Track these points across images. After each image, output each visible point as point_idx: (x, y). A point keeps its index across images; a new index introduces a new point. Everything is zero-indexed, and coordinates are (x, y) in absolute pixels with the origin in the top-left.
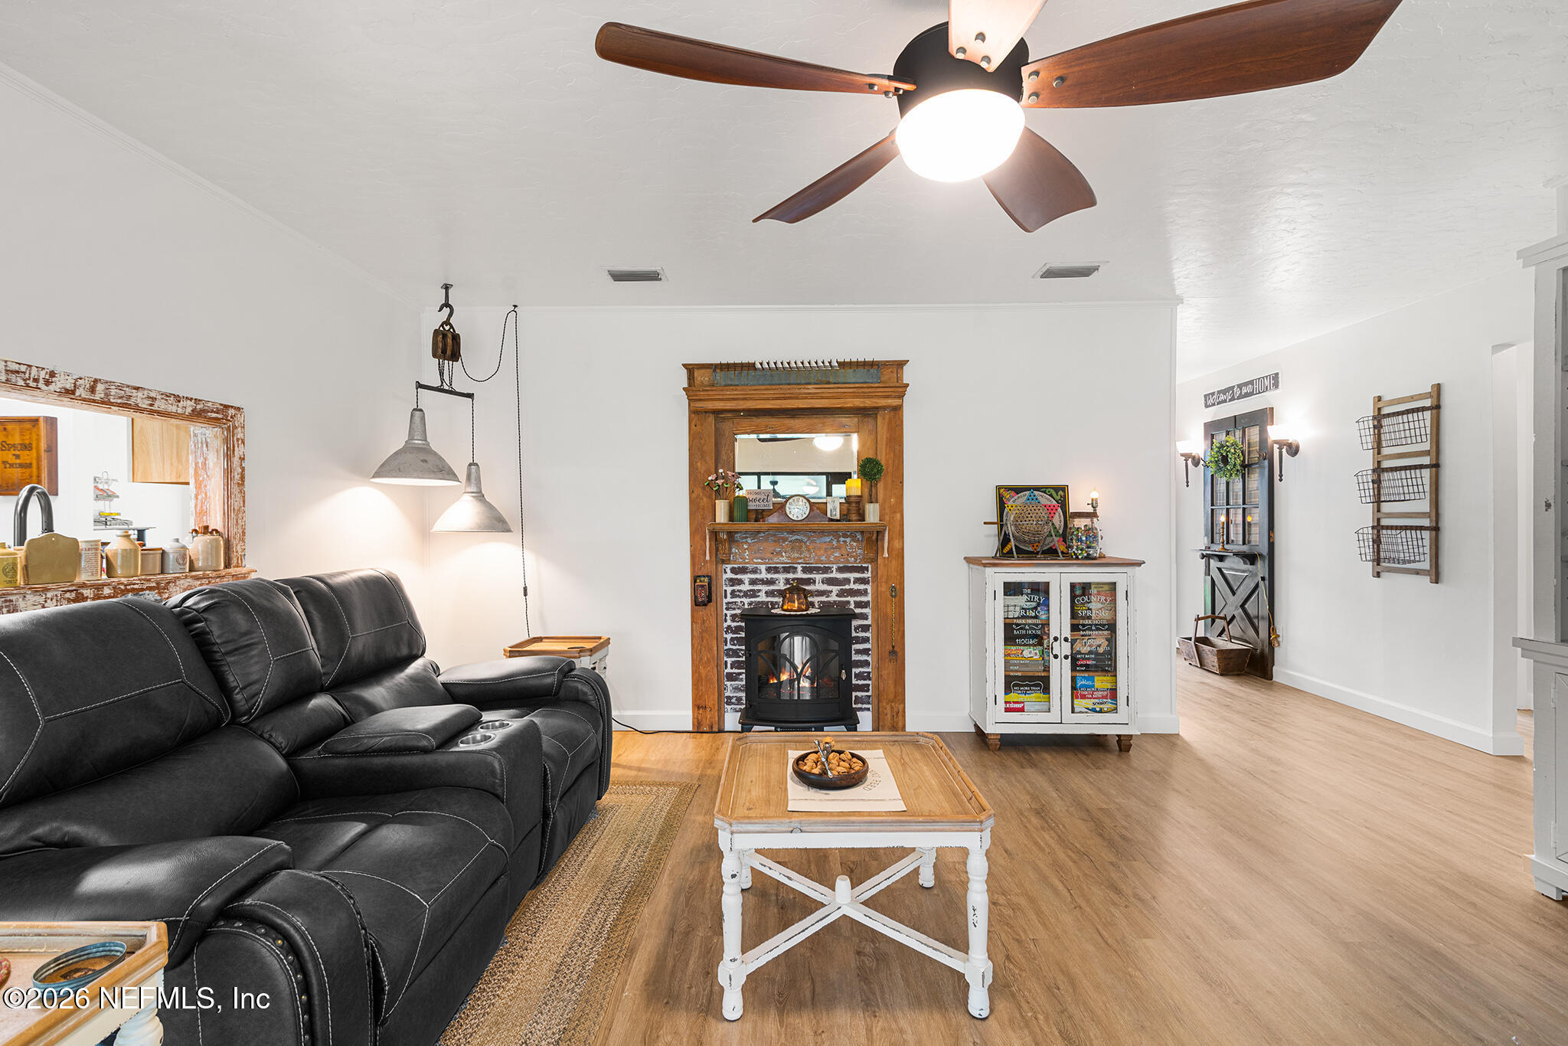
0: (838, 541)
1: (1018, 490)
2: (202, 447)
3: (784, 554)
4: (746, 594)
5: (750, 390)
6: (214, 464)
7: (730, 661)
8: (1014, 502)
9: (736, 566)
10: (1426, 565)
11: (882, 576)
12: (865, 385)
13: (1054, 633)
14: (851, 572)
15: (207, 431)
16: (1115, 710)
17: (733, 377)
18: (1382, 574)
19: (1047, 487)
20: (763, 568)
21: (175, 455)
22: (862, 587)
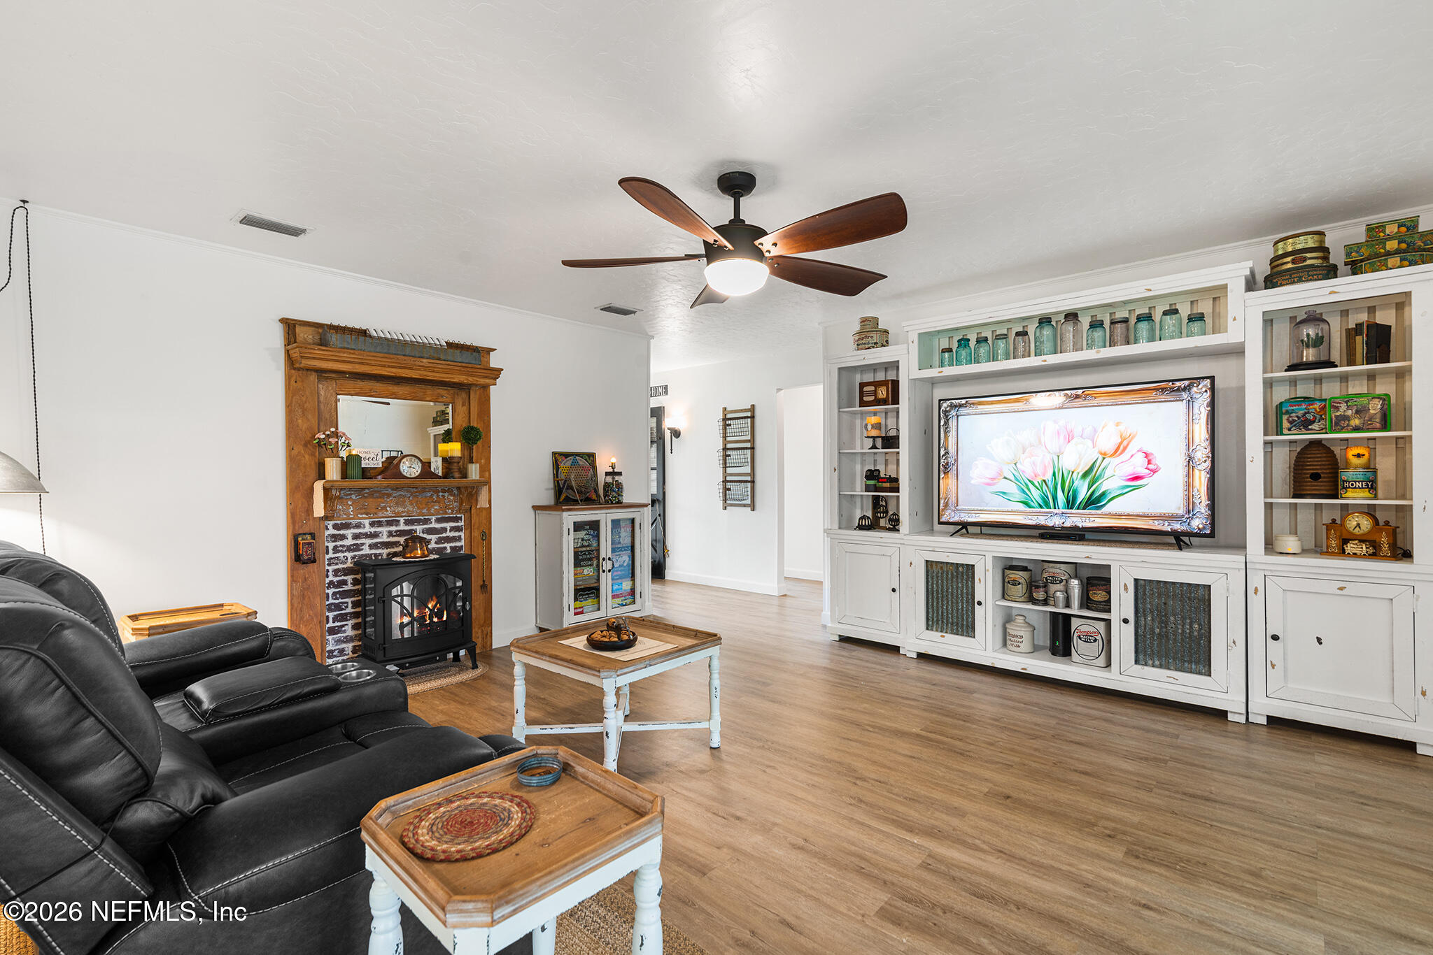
0: (438, 496)
1: (566, 455)
3: (388, 509)
4: (349, 549)
5: (367, 356)
7: (331, 615)
8: (564, 464)
9: (339, 522)
10: (748, 502)
11: (475, 523)
12: (470, 366)
13: (602, 555)
14: (447, 522)
16: (634, 602)
17: (350, 341)
18: (728, 508)
19: (584, 454)
20: (367, 522)
22: (456, 534)
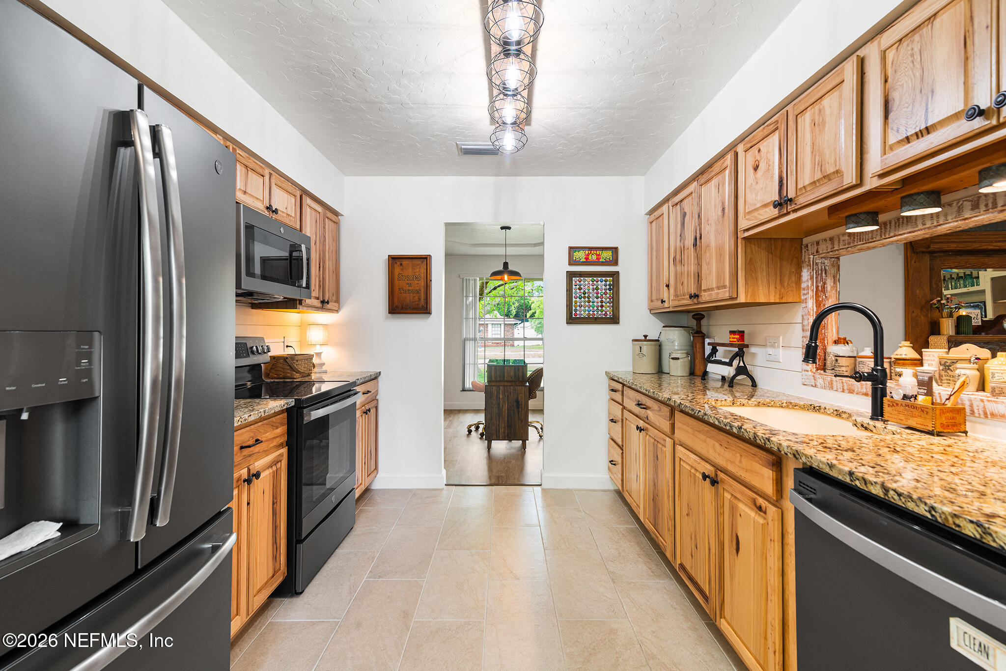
2: (822, 273)
6: (831, 287)
15: (826, 261)
21: (778, 280)
